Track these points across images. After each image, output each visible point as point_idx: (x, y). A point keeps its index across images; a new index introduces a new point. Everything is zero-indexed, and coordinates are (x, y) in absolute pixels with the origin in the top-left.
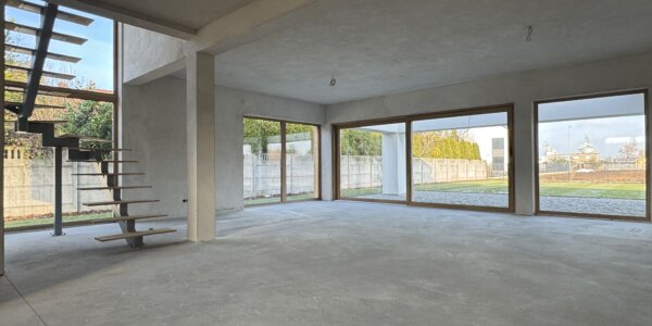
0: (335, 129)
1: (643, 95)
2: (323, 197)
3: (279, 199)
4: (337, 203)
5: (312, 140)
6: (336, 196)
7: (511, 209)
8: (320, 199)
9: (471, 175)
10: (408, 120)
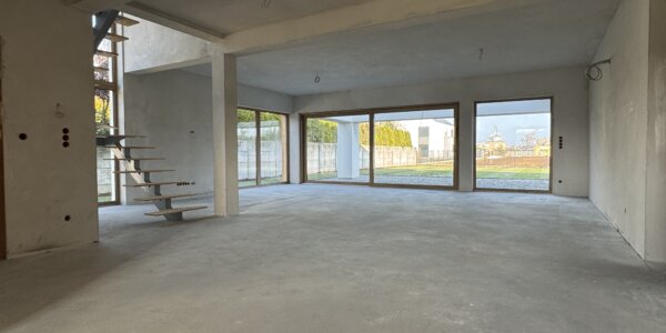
0: (303, 119)
1: (549, 101)
2: (291, 180)
3: (254, 183)
4: (305, 186)
5: (281, 128)
6: (304, 178)
7: (455, 187)
8: (288, 182)
9: (404, 160)
10: (371, 112)
